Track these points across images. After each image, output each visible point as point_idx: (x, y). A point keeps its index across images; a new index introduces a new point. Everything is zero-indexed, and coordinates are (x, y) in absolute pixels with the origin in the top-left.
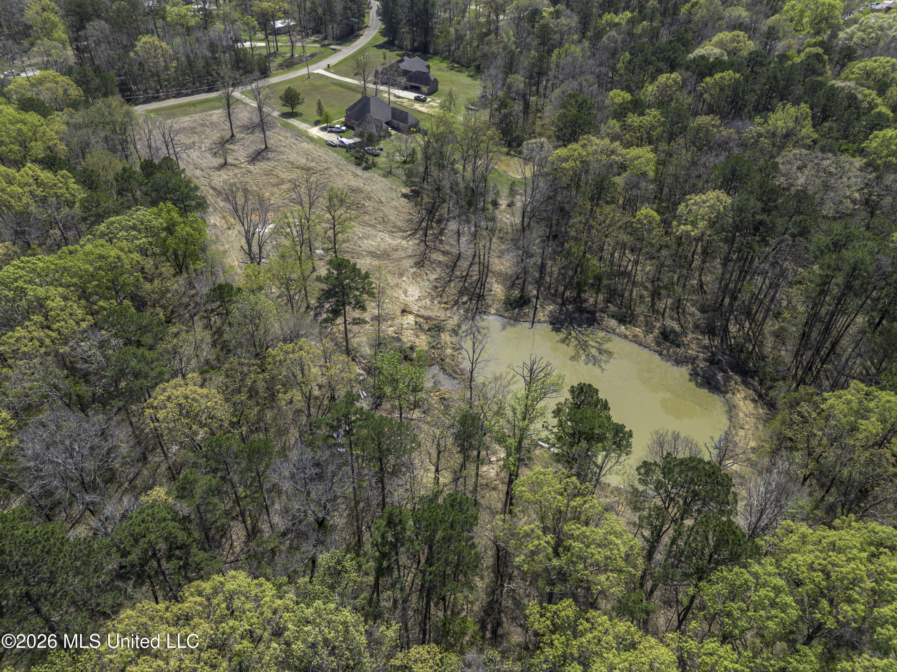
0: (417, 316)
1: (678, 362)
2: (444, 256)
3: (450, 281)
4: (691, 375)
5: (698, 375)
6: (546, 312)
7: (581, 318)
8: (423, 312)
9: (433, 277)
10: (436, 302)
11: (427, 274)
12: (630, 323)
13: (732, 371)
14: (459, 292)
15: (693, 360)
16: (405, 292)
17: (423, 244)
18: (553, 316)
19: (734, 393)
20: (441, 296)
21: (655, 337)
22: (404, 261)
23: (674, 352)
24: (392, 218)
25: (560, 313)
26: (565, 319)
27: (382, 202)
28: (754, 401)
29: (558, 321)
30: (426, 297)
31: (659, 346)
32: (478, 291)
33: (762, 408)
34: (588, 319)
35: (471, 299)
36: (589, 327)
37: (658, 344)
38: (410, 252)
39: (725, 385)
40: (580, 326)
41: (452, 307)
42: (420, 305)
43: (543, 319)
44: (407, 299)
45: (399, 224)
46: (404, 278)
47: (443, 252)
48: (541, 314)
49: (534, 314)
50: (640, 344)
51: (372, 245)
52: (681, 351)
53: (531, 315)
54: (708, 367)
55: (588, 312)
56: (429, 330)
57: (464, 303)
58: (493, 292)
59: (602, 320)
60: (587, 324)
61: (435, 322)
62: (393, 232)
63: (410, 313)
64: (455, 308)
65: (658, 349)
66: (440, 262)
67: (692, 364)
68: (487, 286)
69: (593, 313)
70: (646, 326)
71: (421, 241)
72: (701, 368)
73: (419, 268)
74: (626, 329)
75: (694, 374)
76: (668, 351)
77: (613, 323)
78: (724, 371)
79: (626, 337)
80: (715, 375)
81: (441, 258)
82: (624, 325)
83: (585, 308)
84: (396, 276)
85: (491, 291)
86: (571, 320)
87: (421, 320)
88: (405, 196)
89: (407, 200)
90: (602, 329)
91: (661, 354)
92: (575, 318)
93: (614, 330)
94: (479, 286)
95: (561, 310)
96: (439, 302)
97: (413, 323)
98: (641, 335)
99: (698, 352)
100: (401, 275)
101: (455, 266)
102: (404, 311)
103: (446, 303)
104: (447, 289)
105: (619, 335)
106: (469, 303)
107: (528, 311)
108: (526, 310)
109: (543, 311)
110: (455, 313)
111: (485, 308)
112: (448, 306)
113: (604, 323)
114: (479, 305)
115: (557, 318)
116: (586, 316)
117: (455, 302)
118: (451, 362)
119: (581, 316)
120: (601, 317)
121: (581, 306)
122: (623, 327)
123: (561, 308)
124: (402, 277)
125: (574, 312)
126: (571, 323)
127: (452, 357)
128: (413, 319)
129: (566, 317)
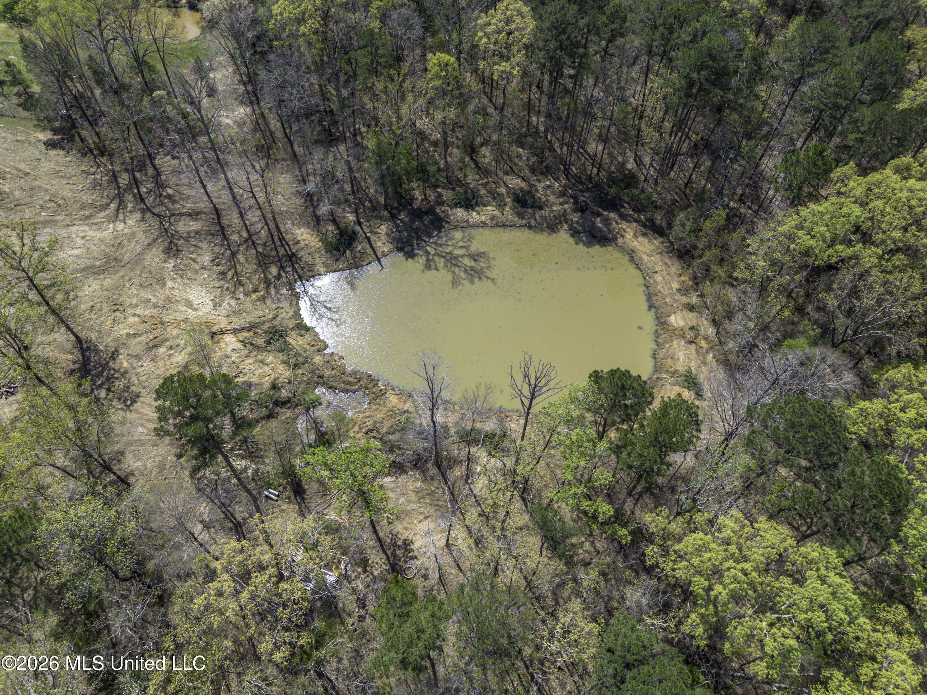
0: (235, 331)
1: (553, 228)
2: (196, 220)
3: (233, 255)
4: (572, 236)
5: (579, 232)
6: (383, 238)
7: (424, 225)
8: (238, 322)
9: (206, 259)
10: (241, 296)
11: (194, 260)
12: (477, 204)
13: (604, 210)
14: (259, 265)
15: (562, 218)
16: (189, 304)
17: (148, 215)
18: (394, 239)
19: (622, 236)
20: (241, 284)
21: (511, 209)
22: (148, 258)
23: (541, 217)
24: (67, 193)
25: (399, 232)
26: (409, 236)
27: (27, 174)
28: (644, 235)
29: (403, 243)
30: (221, 296)
31: (523, 218)
32: (282, 252)
33: (655, 238)
34: (432, 222)
35: (282, 268)
36: (440, 231)
37: (521, 216)
38: (144, 240)
39: (610, 231)
40: (430, 236)
41: (268, 293)
42: (224, 312)
43: (386, 250)
44: (200, 313)
45: (86, 198)
46: (170, 284)
47: (190, 215)
48: (379, 244)
49: (372, 247)
50: (504, 226)
51: (78, 256)
52: (545, 212)
53: (369, 251)
54: (581, 217)
55: (427, 213)
56: (269, 343)
57: (279, 277)
58: (302, 244)
59: (448, 216)
60: (435, 229)
61: (265, 327)
62: (88, 217)
63: (223, 332)
64: (273, 291)
65: (524, 222)
66: (197, 232)
67: (566, 223)
68: (288, 237)
69: (431, 211)
70: (494, 199)
71: (143, 211)
72: (577, 222)
73: (176, 256)
74: (479, 214)
75: (575, 233)
76: (535, 220)
77: (460, 213)
78: (599, 215)
79: (483, 225)
80: (594, 223)
81: (194, 226)
82: (473, 210)
83: (419, 209)
84: (156, 287)
85: (298, 242)
86: (416, 233)
87: (245, 334)
88: (51, 145)
89: (62, 152)
90: (455, 228)
91: (530, 227)
92: (419, 229)
93: (467, 222)
94: (278, 243)
95: (397, 226)
96: (246, 294)
97: (239, 345)
98: (497, 213)
99: (561, 204)
100: (161, 282)
101: (222, 228)
102: (213, 336)
103: (255, 291)
104: (239, 269)
105: (476, 226)
106: (284, 275)
107: (363, 248)
108: (360, 247)
109: (379, 238)
110: (278, 299)
111: (310, 271)
112: (262, 293)
113: (452, 218)
114: (299, 271)
115: (400, 240)
116: (427, 219)
117: (265, 282)
118: (334, 372)
119: (422, 222)
120: (444, 212)
121: (413, 209)
122: (474, 213)
123: (395, 222)
124: (164, 284)
125: (412, 222)
126: (419, 238)
127: (328, 365)
128: (234, 339)
129: (408, 232)
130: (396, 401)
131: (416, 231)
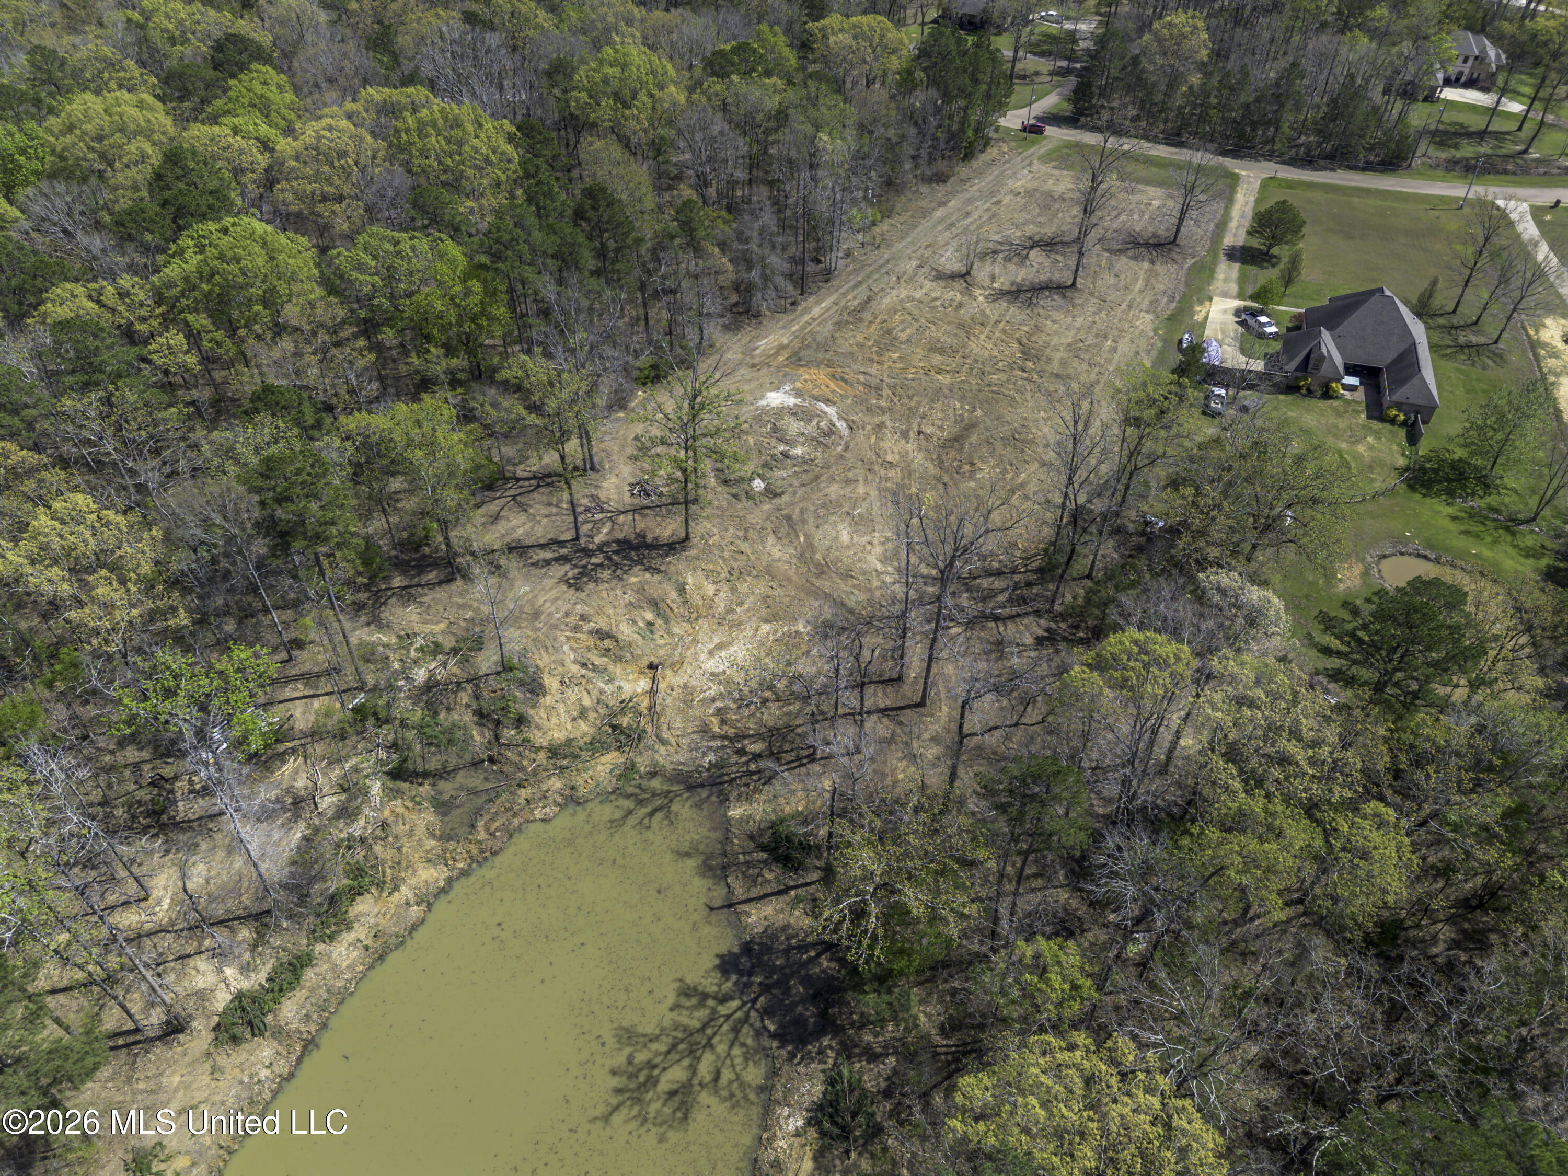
0: (652, 692)
3: (803, 699)
6: (781, 920)
7: (794, 1005)
8: (670, 697)
9: (804, 667)
10: (719, 704)
11: (806, 654)
12: (823, 1134)
14: (772, 729)
16: (722, 646)
17: (904, 606)
18: (774, 937)
20: (744, 705)
22: (818, 604)
25: (789, 949)
26: (773, 969)
29: (759, 956)
30: (729, 683)
34: (799, 1021)
35: (757, 757)
36: (773, 1036)
38: (855, 599)
40: (765, 1013)
41: (714, 737)
42: (694, 683)
43: (750, 921)
44: (703, 657)
46: (765, 628)
48: (769, 910)
49: (766, 896)
51: (836, 538)
53: (757, 891)
55: (823, 1014)
56: (614, 727)
57: (741, 752)
58: (798, 786)
59: (808, 1059)
60: (782, 1026)
61: (647, 727)
62: (911, 547)
63: (657, 679)
64: (716, 743)
68: (814, 768)
69: (827, 1025)
73: (817, 634)
74: (797, 1134)
77: (810, 1090)
79: (767, 1143)
82: (809, 1123)
84: (764, 612)
85: (801, 781)
86: (777, 985)
87: (644, 704)
88: (1078, 512)
89: (1060, 522)
90: (774, 1073)
92: (787, 991)
93: (783, 1102)
95: (803, 947)
96: (719, 711)
97: (625, 695)
100: (772, 618)
102: (652, 666)
103: (723, 722)
104: (773, 705)
105: (766, 1120)
106: (744, 759)
107: (768, 881)
108: (769, 876)
109: (782, 911)
110: (696, 749)
111: (739, 795)
112: (716, 729)
113: (801, 1069)
114: (744, 780)
115: (766, 949)
116: (810, 1012)
117: (737, 735)
118: (522, 801)
119: (802, 1001)
120: (821, 1052)
121: (845, 990)
122: (800, 1123)
123: (813, 945)
124: (767, 621)
125: (807, 981)
126: (766, 988)
127: (538, 795)
128: (639, 690)
129: (782, 968)
130: (424, 877)
131: (783, 983)
